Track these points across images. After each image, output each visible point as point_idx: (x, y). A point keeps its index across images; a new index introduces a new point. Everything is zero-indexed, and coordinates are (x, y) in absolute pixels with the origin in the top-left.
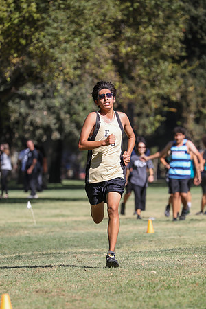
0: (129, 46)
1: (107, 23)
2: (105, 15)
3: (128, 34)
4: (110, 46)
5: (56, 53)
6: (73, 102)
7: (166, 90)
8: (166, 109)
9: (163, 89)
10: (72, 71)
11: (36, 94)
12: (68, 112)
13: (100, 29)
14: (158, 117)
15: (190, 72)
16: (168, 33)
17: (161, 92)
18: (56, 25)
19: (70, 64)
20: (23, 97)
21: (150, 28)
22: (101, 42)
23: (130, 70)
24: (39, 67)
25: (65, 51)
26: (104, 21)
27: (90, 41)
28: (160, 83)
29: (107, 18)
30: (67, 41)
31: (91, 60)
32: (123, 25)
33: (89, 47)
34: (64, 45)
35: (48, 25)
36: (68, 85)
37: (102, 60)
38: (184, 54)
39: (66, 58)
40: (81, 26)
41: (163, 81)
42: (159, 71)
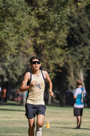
0: (41, 40)
1: (31, 29)
2: (31, 25)
3: (41, 35)
4: (33, 39)
5: (8, 41)
6: (14, 65)
7: (58, 61)
8: (57, 70)
9: (56, 61)
10: (14, 50)
12: (12, 69)
13: (28, 31)
14: (53, 74)
15: (70, 53)
16: (59, 35)
18: (8, 28)
19: (13, 47)
21: (51, 32)
22: (28, 38)
23: (41, 52)
25: (12, 41)
26: (30, 27)
27: (23, 37)
30: (13, 36)
31: (23, 46)
32: (39, 30)
33: (23, 40)
34: (11, 38)
35: (4, 28)
36: (12, 57)
37: (28, 46)
38: (66, 45)
39: (12, 44)
40: (19, 29)
41: (56, 57)
42: (54, 52)
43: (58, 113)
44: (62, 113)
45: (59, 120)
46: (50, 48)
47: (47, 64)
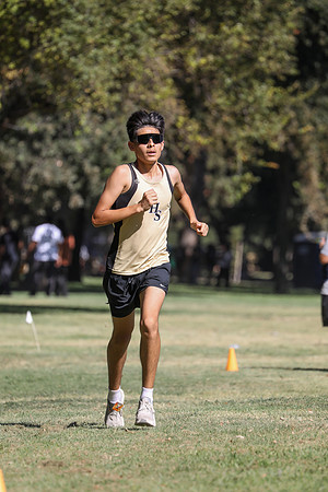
0: (203, 56)
1: (166, 17)
2: (164, 3)
3: (202, 36)
4: (172, 55)
5: (81, 64)
6: (106, 147)
7: (263, 132)
8: (261, 163)
9: (257, 129)
10: (106, 95)
11: (45, 130)
12: (97, 163)
13: (154, 27)
14: (248, 176)
15: (306, 101)
16: (268, 36)
17: (254, 134)
18: (80, 17)
19: (102, 83)
20: (22, 136)
21: (239, 27)
22: (156, 48)
23: (202, 98)
24: (50, 86)
25: (96, 61)
26: (162, 12)
27: (138, 46)
28: (253, 119)
29: (167, 8)
30: (99, 46)
31: (139, 78)
32: (192, 21)
33: (135, 56)
34: (93, 52)
35: (68, 16)
36: (98, 118)
37: (157, 79)
38: (293, 71)
39: (96, 73)
40: (124, 20)
41: (258, 117)
42: (251, 99)
43: (268, 317)
44: (282, 316)
45: (272, 340)
46: (236, 84)
47: (225, 142)
